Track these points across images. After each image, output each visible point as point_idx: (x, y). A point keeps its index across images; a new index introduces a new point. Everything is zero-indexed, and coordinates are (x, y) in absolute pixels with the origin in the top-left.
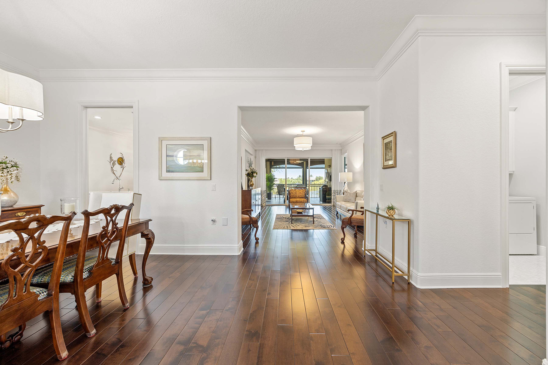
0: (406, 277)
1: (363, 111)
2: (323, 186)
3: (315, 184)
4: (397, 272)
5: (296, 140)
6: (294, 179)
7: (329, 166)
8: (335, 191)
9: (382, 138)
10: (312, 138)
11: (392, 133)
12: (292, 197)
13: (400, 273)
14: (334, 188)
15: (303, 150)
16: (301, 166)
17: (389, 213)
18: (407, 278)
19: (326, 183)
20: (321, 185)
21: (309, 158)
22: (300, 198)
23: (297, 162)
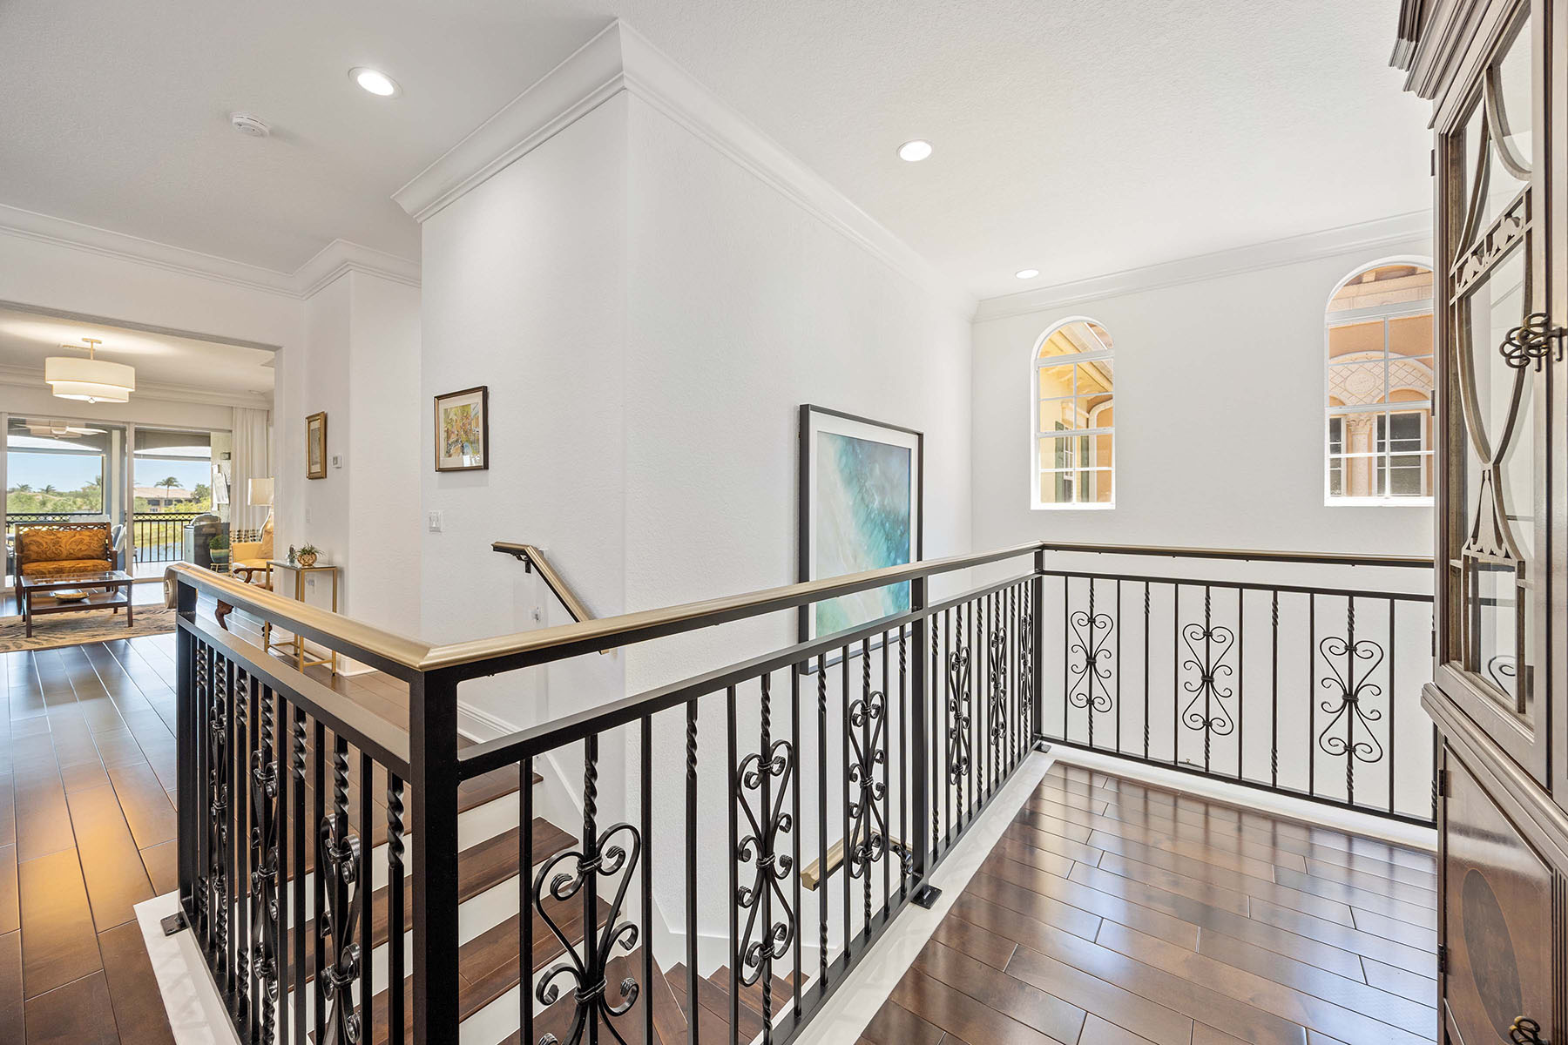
0: (329, 666)
1: (273, 353)
2: (200, 520)
3: (180, 512)
4: (309, 660)
5: (53, 367)
6: (60, 494)
7: (227, 456)
8: (244, 533)
9: (307, 418)
10: (133, 369)
11: (318, 415)
12: (34, 556)
13: (317, 660)
14: (241, 524)
15: (92, 402)
16: (100, 448)
17: (302, 562)
18: (330, 668)
19: (215, 508)
20: (192, 517)
21: (129, 423)
22: (79, 559)
23: (68, 429)
